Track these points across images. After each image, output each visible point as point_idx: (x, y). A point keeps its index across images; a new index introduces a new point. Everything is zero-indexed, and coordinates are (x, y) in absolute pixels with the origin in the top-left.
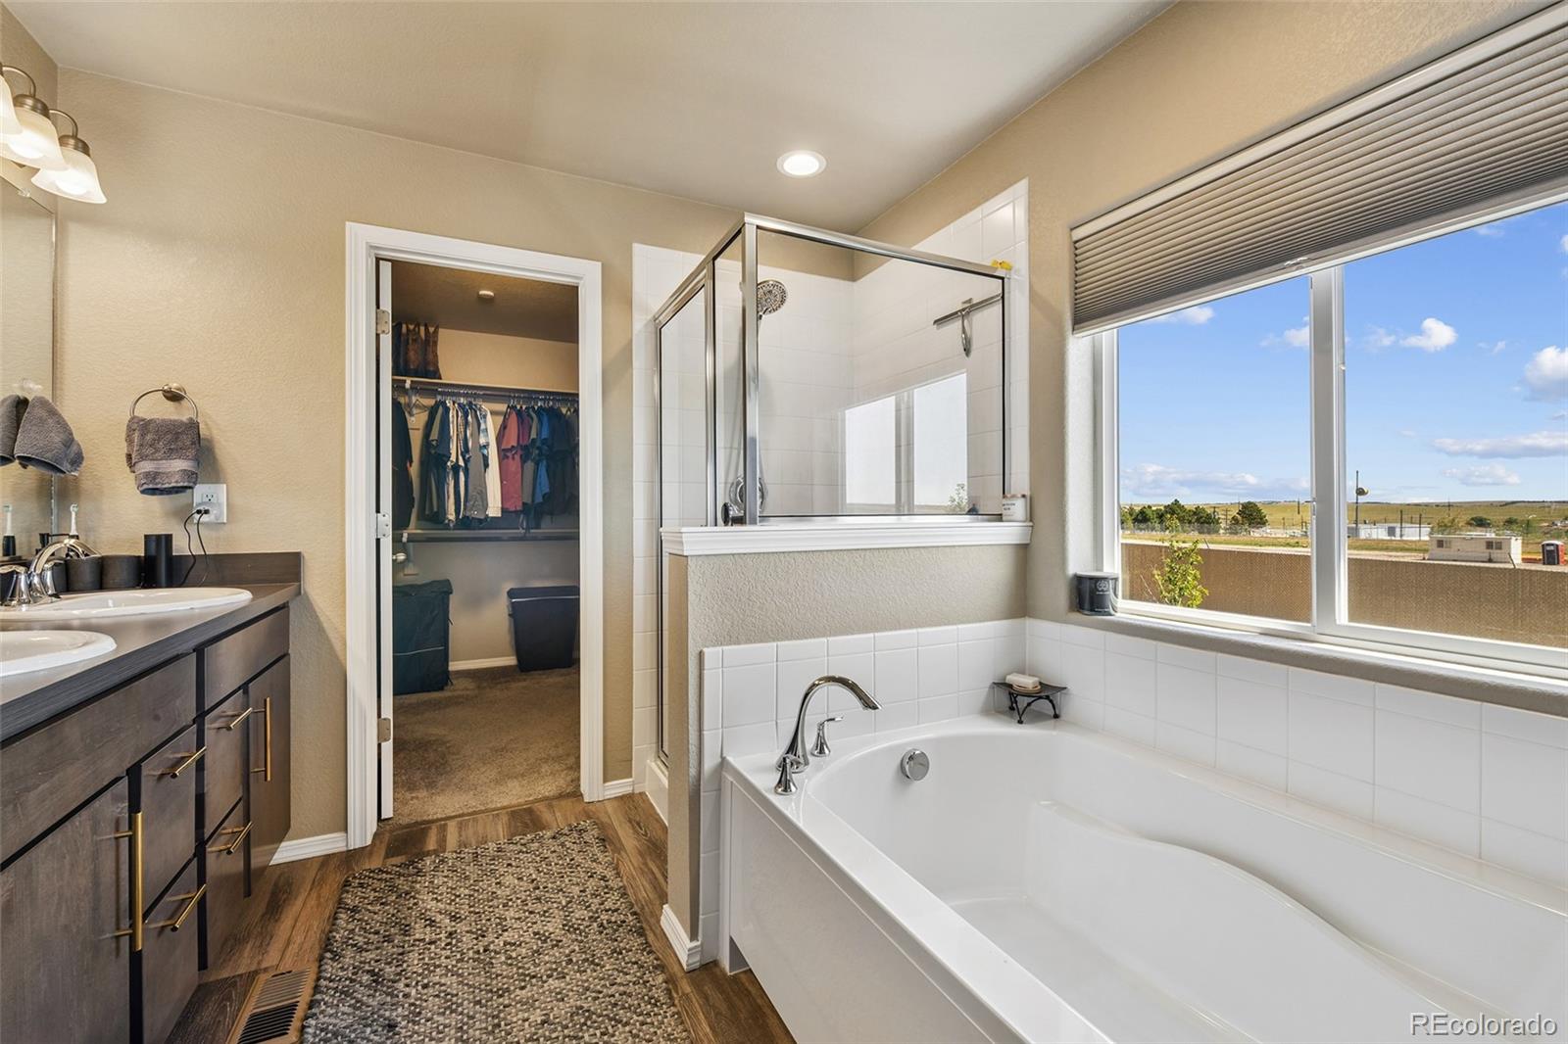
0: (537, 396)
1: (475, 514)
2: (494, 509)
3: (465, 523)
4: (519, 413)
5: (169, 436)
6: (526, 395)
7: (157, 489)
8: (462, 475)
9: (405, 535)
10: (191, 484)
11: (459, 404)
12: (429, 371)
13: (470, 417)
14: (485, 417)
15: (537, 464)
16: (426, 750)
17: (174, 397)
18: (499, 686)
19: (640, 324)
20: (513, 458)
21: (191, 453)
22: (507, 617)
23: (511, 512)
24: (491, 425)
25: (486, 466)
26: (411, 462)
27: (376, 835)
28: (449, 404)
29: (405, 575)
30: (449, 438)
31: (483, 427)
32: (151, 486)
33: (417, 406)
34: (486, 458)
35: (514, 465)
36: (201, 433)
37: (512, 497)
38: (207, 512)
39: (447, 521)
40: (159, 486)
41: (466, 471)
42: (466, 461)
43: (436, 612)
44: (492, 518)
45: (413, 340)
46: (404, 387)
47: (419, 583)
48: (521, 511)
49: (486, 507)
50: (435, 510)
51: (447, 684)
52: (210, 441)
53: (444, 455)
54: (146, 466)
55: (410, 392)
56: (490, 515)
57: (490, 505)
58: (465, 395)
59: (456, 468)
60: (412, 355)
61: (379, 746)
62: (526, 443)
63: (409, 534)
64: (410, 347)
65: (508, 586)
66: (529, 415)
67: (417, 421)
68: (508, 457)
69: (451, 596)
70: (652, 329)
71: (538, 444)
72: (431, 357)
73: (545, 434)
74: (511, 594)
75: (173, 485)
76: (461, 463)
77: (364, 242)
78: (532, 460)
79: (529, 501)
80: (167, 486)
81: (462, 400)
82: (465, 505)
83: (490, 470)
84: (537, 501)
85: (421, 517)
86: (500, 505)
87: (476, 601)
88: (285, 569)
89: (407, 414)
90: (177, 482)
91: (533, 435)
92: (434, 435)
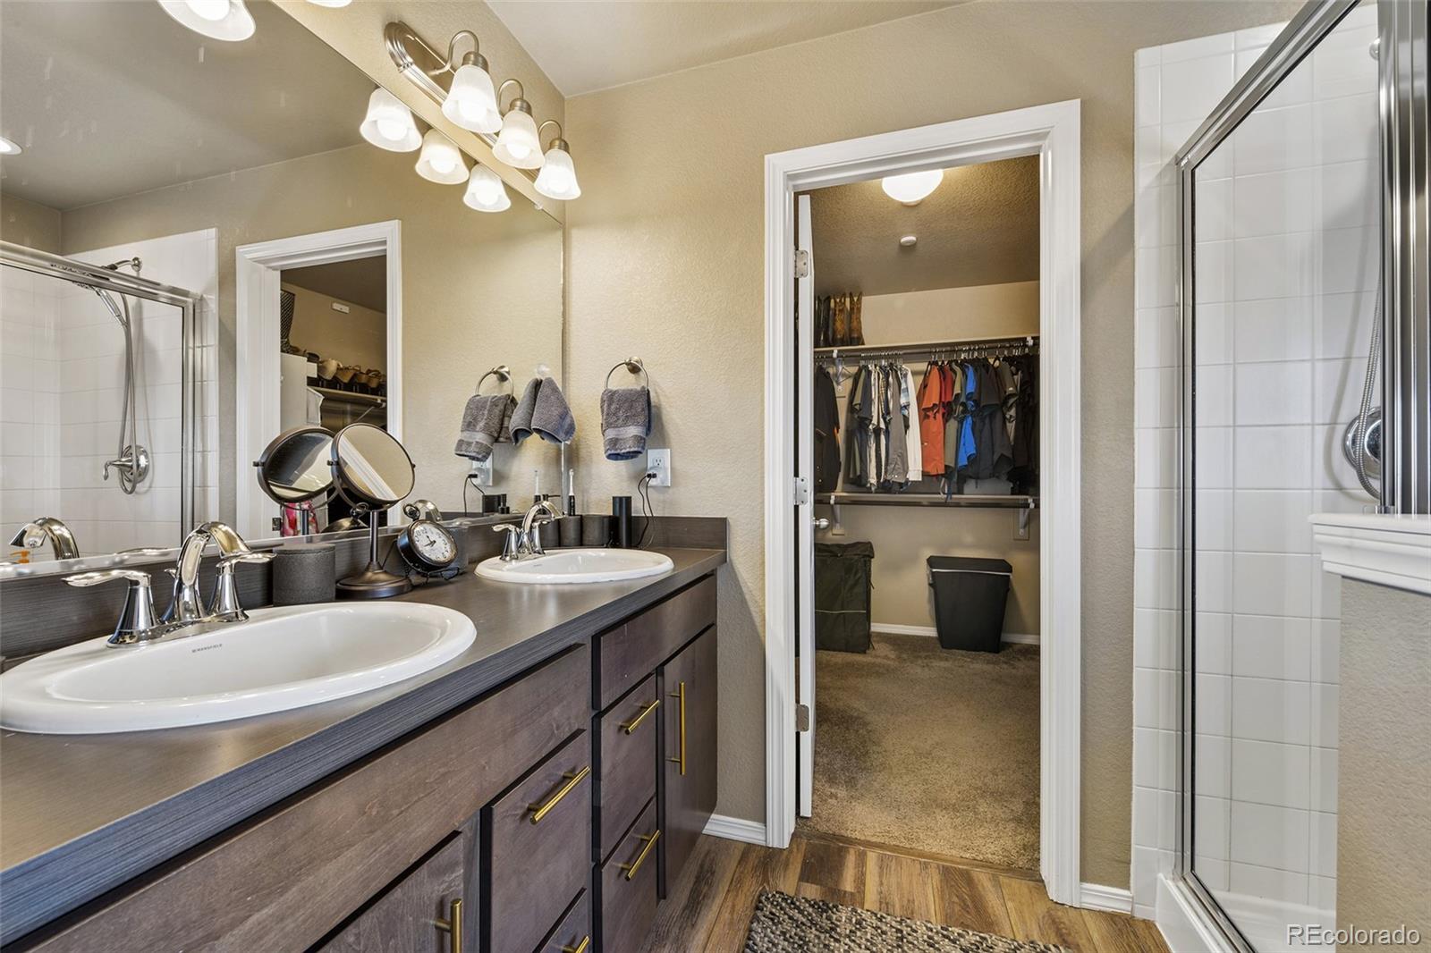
0: (960, 347)
1: (896, 478)
2: (915, 474)
3: (885, 487)
4: (941, 369)
5: (626, 405)
6: (949, 348)
7: (618, 454)
8: (883, 437)
9: (833, 497)
10: (640, 449)
11: (881, 367)
12: (854, 338)
13: (890, 379)
14: (905, 376)
15: (961, 422)
16: (847, 729)
17: (634, 369)
18: (920, 662)
19: (1149, 176)
20: (935, 418)
21: (642, 419)
22: (927, 586)
23: (933, 476)
24: (911, 384)
25: (907, 427)
26: (838, 428)
27: (794, 836)
28: (871, 367)
29: (833, 535)
30: (871, 400)
31: (903, 386)
32: (613, 452)
33: (844, 375)
34: (906, 419)
35: (936, 423)
36: (652, 400)
37: (935, 460)
38: (654, 476)
39: (869, 485)
40: (618, 451)
41: (887, 432)
42: (887, 424)
43: (859, 575)
44: (912, 482)
45: (840, 310)
46: (832, 357)
47: (845, 543)
48: (943, 475)
49: (906, 471)
50: (858, 473)
51: (869, 648)
52: (658, 408)
53: (866, 419)
54: (611, 433)
55: (837, 361)
56: (910, 479)
57: (910, 468)
58: (885, 357)
59: (877, 431)
60: (838, 324)
61: (798, 735)
62: (950, 398)
63: (836, 497)
64: (837, 318)
65: (928, 553)
66: (952, 369)
67: (842, 389)
68: (928, 417)
69: (872, 560)
70: (1171, 178)
71: (963, 399)
72: (855, 324)
73: (971, 388)
74: (932, 562)
75: (628, 450)
76: (882, 425)
77: (782, 172)
78: (954, 418)
79: (952, 465)
80: (623, 451)
81: (883, 363)
82: (886, 469)
83: (910, 431)
84: (960, 464)
85: (847, 480)
86: (921, 469)
87: (896, 567)
88: (714, 533)
89: (835, 384)
90: (630, 447)
91: (957, 390)
92: (858, 400)
